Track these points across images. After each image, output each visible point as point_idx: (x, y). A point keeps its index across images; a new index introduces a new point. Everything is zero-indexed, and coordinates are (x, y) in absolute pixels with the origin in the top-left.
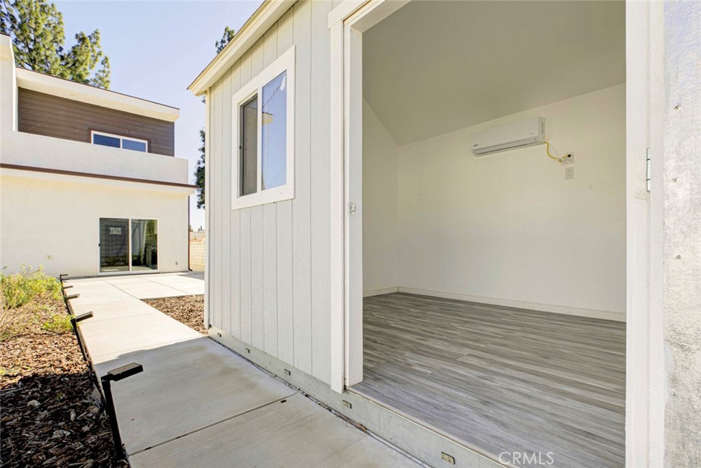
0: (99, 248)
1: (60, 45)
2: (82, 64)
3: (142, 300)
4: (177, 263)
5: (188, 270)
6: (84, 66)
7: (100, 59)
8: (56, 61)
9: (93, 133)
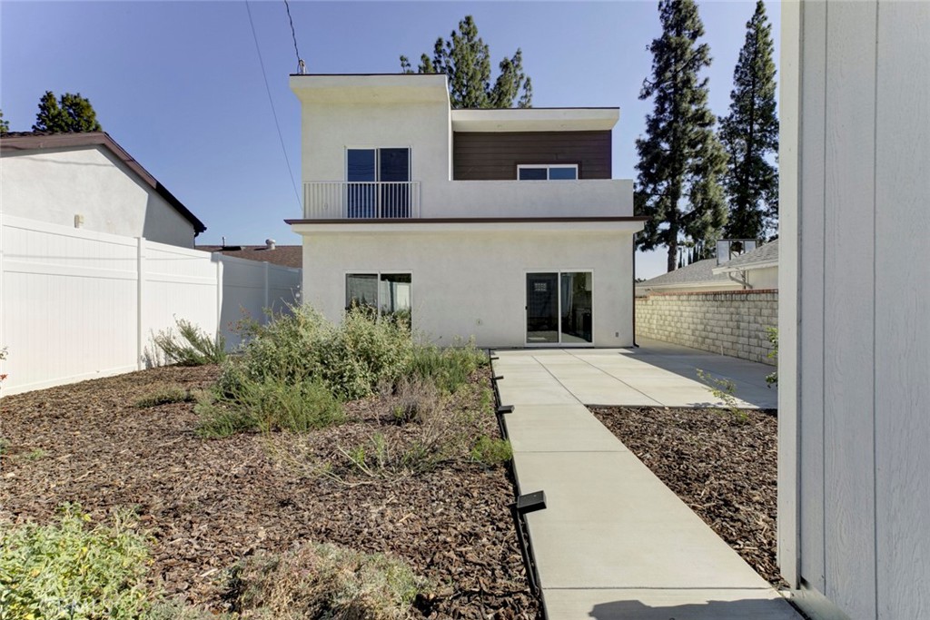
0: (525, 311)
1: (487, 81)
2: (506, 95)
3: (587, 406)
4: (617, 335)
5: (632, 345)
6: (508, 97)
7: (523, 82)
8: (484, 99)
9: (519, 167)
